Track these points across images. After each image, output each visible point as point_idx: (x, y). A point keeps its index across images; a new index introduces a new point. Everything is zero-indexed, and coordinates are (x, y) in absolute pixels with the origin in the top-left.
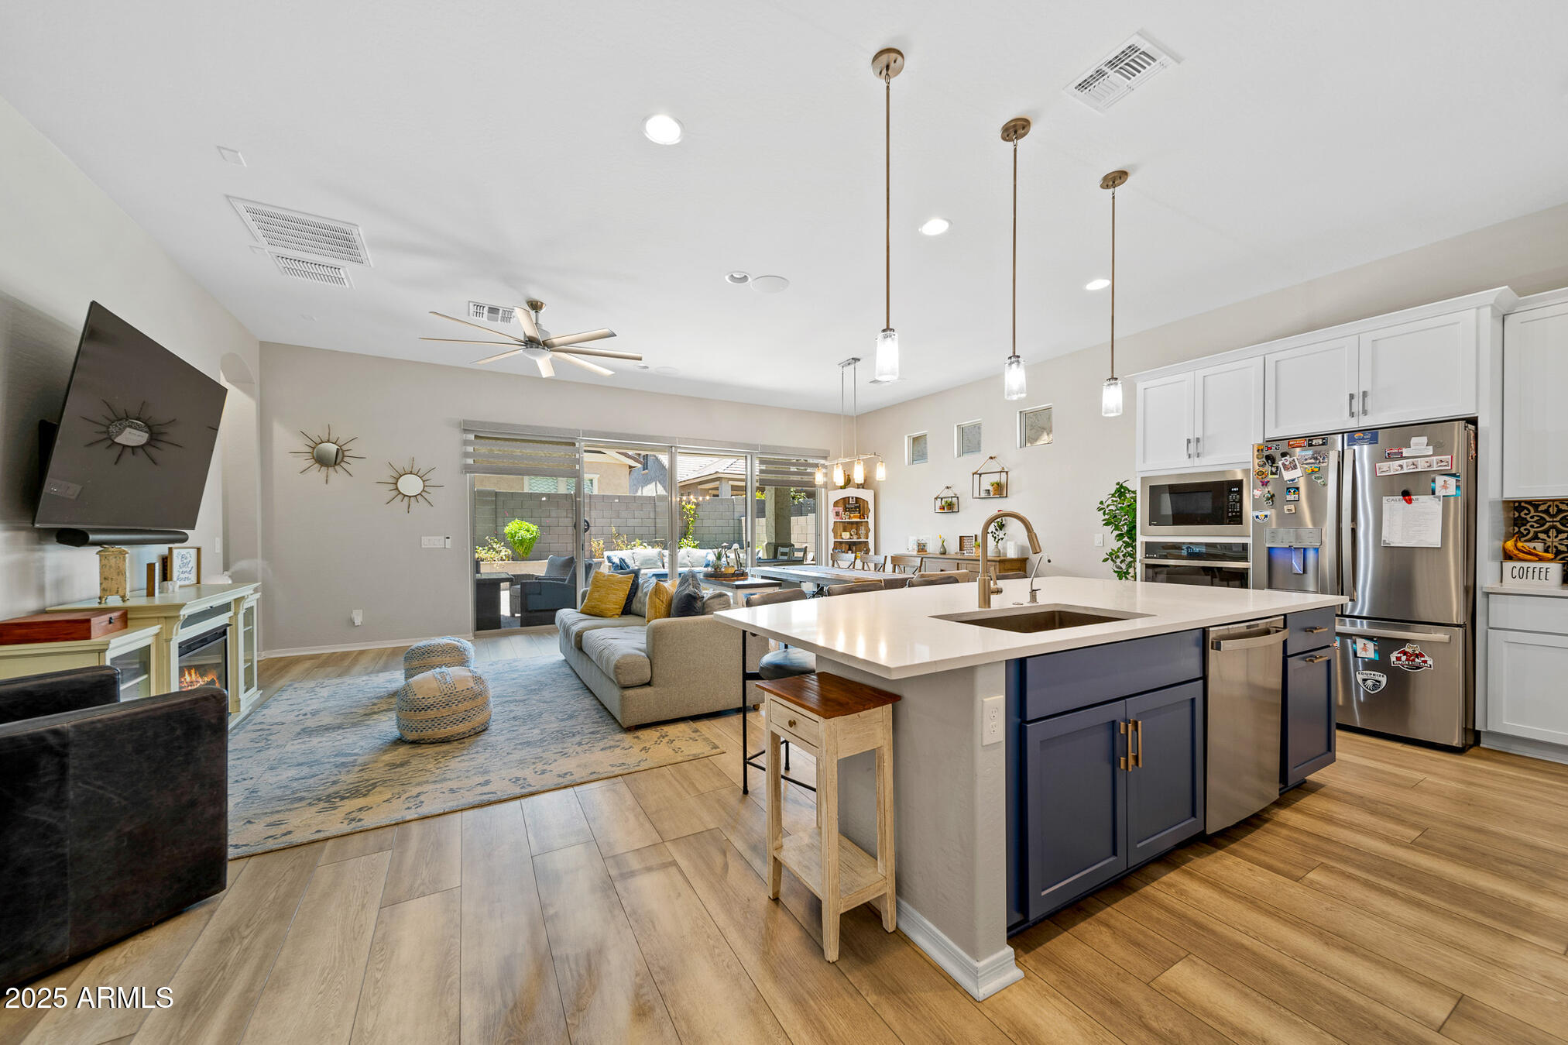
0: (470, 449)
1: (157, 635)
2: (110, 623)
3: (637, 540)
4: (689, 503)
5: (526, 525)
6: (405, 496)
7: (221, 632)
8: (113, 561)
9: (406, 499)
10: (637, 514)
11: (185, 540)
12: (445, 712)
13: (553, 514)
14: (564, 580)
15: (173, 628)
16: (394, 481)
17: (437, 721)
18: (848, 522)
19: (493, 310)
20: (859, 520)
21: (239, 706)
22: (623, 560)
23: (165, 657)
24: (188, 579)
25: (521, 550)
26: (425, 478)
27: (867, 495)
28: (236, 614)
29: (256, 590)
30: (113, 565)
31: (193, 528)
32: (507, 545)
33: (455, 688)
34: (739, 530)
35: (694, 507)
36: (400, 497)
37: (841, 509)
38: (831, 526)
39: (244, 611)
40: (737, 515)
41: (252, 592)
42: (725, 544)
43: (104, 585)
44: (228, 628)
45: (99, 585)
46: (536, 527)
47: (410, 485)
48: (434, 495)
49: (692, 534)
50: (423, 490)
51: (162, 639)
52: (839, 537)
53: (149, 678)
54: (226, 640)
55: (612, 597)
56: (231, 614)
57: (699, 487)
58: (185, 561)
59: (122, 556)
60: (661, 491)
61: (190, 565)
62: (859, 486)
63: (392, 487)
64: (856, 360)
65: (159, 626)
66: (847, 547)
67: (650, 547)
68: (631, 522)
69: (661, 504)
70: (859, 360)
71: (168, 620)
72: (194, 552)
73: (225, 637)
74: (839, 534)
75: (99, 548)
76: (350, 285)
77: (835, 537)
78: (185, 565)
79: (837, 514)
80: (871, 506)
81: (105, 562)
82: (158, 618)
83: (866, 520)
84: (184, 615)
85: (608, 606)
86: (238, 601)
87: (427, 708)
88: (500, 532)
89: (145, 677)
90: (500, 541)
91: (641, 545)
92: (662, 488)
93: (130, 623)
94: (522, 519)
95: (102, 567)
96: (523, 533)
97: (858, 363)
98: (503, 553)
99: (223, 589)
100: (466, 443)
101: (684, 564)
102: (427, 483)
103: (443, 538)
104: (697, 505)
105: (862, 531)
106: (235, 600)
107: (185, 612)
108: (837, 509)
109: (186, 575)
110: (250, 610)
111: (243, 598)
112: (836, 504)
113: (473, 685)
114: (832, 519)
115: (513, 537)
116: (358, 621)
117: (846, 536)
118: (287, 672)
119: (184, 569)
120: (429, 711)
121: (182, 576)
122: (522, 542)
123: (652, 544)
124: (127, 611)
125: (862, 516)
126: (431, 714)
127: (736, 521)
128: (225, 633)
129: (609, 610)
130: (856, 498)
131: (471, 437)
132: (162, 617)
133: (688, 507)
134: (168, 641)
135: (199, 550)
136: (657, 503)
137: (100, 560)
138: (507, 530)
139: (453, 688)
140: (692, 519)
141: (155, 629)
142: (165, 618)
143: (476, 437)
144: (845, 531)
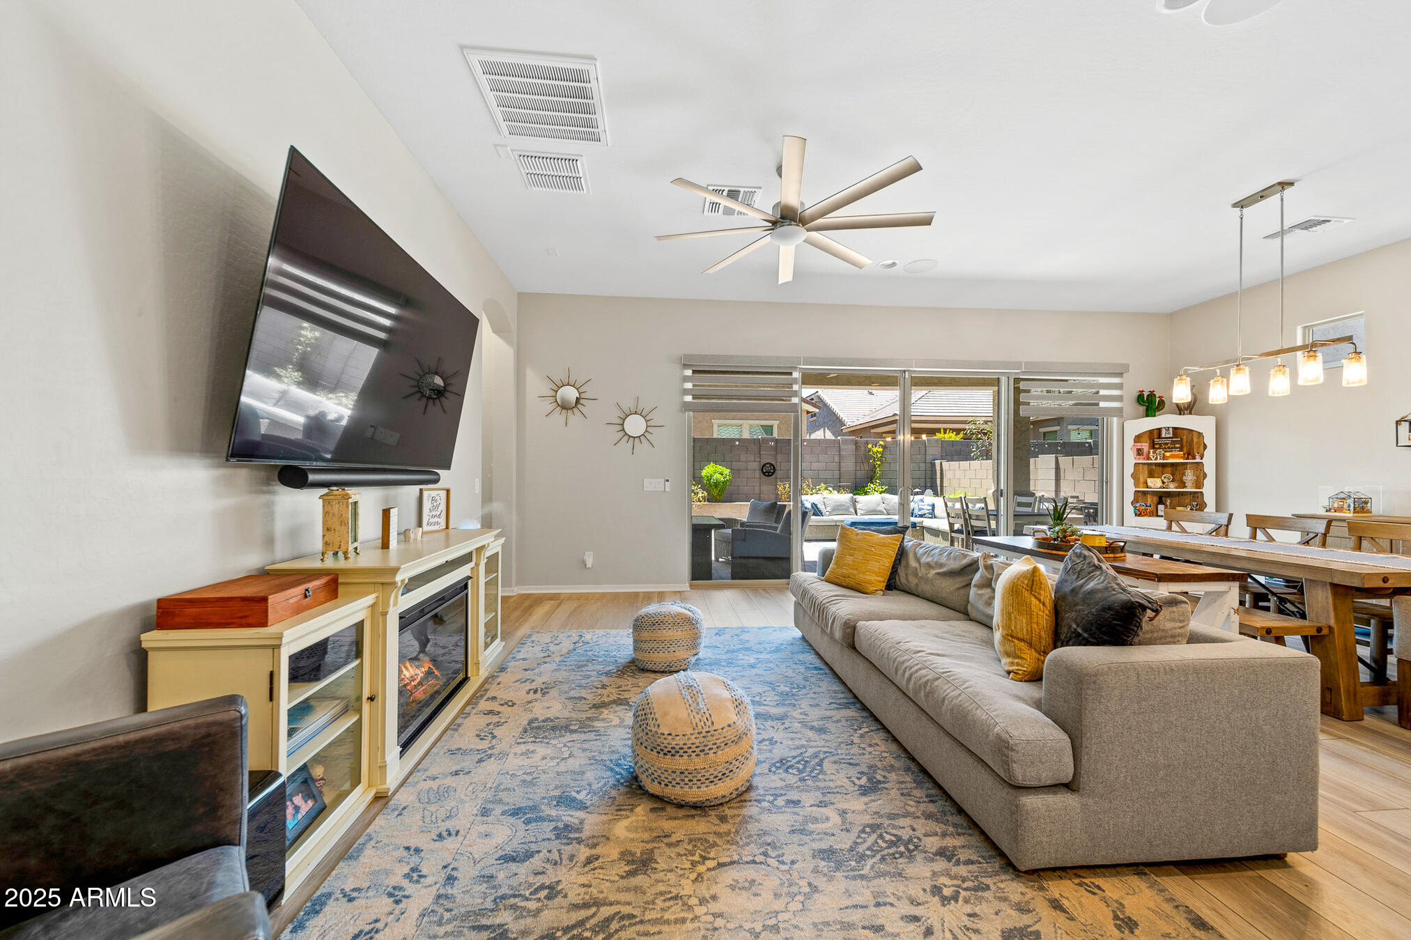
0: (689, 385)
1: (373, 606)
2: (306, 596)
3: (822, 485)
4: (876, 446)
5: (720, 468)
6: (630, 437)
7: (463, 586)
8: (336, 507)
9: (631, 439)
10: (821, 457)
11: (436, 481)
12: (698, 763)
13: (743, 458)
14: (776, 529)
15: (390, 597)
16: (619, 421)
17: (687, 776)
18: (1157, 465)
19: (733, 194)
20: (1182, 461)
21: (478, 669)
22: (816, 505)
23: (381, 636)
24: (438, 523)
25: (715, 492)
26: (647, 418)
27: (1201, 424)
28: (477, 565)
29: (497, 537)
30: (336, 512)
31: (448, 467)
32: (703, 488)
33: (713, 723)
34: (932, 475)
35: (881, 450)
36: (626, 437)
37: (1145, 446)
38: (1129, 469)
39: (486, 560)
40: (929, 458)
41: (493, 539)
42: (917, 490)
43: (326, 539)
44: (470, 581)
45: (321, 538)
46: (728, 470)
47: (635, 425)
48: (656, 435)
49: (880, 479)
50: (646, 431)
51: (379, 612)
52: (1141, 485)
53: (361, 664)
54: (467, 594)
55: (874, 566)
56: (472, 564)
57: (873, 431)
58: (435, 504)
59: (345, 502)
60: (829, 435)
61: (440, 509)
62: (1181, 410)
63: (619, 428)
64: (1284, 185)
65: (374, 596)
66: (1156, 499)
67: (836, 492)
68: (815, 466)
69: (846, 447)
70: (1291, 184)
71: (384, 586)
72: (443, 494)
73: (465, 592)
74: (1142, 480)
75: (325, 491)
76: (588, 189)
77: (1136, 485)
78: (435, 508)
79: (1139, 452)
80: (1210, 440)
81: (328, 508)
82: (375, 583)
83: (1198, 460)
84: (403, 581)
85: (868, 577)
86: (480, 550)
87: (673, 752)
88: (696, 475)
89: (357, 662)
90: (697, 484)
91: (826, 489)
92: (830, 434)
93: (341, 589)
94: (716, 462)
95: (326, 514)
96: (717, 476)
97: (1288, 192)
98: (700, 495)
99: (471, 535)
100: (686, 379)
101: (880, 511)
102: (649, 424)
103: (662, 480)
104: (884, 447)
105: (1189, 477)
106: (477, 549)
107: (402, 577)
108: (1139, 445)
109: (436, 519)
110: (493, 559)
111: (483, 547)
112: (1138, 438)
113: (734, 718)
114: (1131, 460)
115: (709, 480)
116: (589, 565)
117: (1155, 484)
118: (530, 615)
119: (434, 513)
120: (677, 757)
121: (432, 520)
122: (716, 484)
123: (839, 488)
124: (337, 575)
125: (1190, 454)
126: (681, 763)
127: (929, 465)
128: (466, 587)
129: (870, 583)
130: (1175, 429)
131: (689, 372)
132: (378, 583)
133: (875, 449)
134: (385, 614)
135: (448, 491)
136: (842, 446)
137: (324, 506)
138: (704, 473)
139: (709, 723)
140: (879, 463)
141: (369, 600)
142: (382, 584)
143: (694, 372)
144: (1151, 475)
